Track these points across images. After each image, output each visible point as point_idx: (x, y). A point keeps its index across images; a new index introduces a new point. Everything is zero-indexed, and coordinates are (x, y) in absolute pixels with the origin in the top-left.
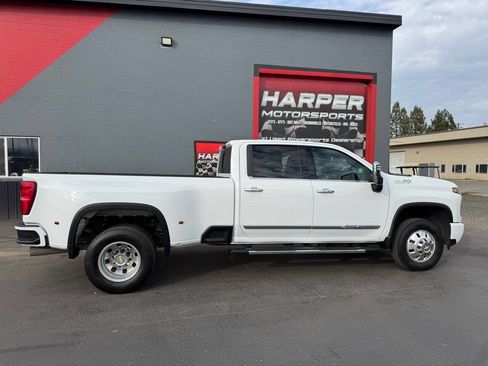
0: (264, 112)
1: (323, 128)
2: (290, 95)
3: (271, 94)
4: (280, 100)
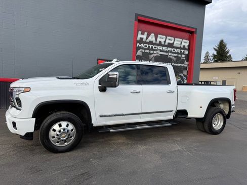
0: (138, 44)
1: (169, 57)
2: (153, 35)
3: (143, 34)
4: (147, 37)
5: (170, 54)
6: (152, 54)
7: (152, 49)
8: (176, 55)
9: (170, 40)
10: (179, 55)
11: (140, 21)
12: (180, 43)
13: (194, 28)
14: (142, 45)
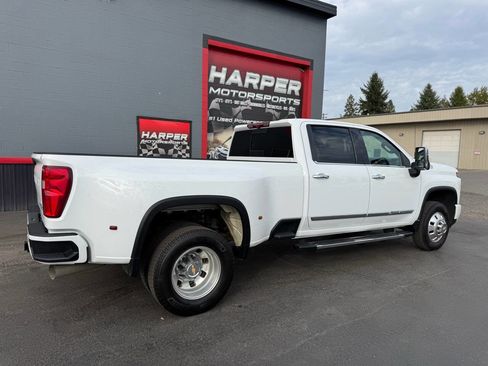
0: (212, 89)
1: (267, 111)
2: (236, 72)
3: (219, 70)
4: (228, 76)
5: (268, 106)
6: (237, 106)
7: (237, 98)
8: (280, 108)
9: (267, 81)
10: (285, 108)
11: (212, 48)
12: (285, 86)
13: (308, 60)
14: (219, 90)
